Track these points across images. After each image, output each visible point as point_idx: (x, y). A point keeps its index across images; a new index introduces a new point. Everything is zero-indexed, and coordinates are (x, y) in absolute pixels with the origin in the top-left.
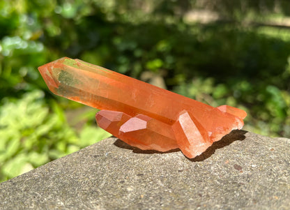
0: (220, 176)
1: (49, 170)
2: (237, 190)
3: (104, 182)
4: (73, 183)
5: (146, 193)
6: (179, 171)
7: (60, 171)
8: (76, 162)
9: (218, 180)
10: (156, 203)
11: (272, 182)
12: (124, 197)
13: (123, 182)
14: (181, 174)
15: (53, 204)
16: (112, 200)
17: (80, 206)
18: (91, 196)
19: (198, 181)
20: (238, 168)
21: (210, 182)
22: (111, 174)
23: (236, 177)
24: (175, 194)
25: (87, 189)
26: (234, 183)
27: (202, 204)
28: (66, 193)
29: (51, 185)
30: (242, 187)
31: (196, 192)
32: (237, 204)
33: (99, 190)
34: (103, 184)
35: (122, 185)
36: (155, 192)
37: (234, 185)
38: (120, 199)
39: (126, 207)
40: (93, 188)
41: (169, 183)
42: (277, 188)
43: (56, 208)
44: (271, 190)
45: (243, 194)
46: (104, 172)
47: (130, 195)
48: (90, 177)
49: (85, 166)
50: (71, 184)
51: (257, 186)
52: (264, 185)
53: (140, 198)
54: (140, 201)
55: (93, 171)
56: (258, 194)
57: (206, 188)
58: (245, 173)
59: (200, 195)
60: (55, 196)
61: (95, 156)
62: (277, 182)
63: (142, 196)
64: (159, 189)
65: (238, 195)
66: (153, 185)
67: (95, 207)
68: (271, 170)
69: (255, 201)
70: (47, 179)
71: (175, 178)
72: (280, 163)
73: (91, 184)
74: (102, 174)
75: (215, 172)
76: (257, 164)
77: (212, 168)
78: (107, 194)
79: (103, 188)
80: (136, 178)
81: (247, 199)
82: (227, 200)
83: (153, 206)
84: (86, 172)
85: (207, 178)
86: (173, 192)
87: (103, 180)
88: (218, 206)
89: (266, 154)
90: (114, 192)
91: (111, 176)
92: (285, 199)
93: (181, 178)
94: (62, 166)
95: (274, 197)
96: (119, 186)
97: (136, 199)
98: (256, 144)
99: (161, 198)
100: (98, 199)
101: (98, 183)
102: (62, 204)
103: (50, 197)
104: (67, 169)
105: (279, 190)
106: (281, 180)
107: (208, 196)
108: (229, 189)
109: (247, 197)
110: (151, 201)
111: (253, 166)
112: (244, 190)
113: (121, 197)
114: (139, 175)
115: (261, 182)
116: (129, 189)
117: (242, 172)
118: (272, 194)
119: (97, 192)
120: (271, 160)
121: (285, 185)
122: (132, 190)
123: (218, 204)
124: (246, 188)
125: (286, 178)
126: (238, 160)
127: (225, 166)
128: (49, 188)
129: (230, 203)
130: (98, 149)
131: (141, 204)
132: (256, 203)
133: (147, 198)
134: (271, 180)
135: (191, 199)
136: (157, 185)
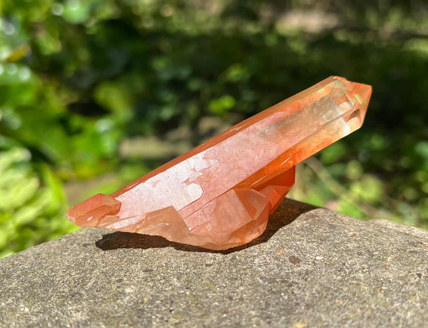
0: (265, 271)
1: (13, 264)
2: (286, 292)
3: (93, 281)
4: (47, 282)
5: (152, 296)
6: (207, 265)
7: (29, 266)
8: (54, 253)
9: (261, 278)
10: (164, 308)
11: (340, 281)
12: (119, 301)
13: (120, 281)
14: (209, 269)
15: (14, 311)
16: (101, 306)
17: (53, 313)
18: (71, 299)
19: (232, 279)
20: (295, 260)
21: (248, 280)
22: (104, 270)
23: (288, 274)
24: (195, 296)
25: (66, 290)
26: (283, 281)
27: (230, 309)
28: (34, 295)
29: (14, 285)
30: (294, 287)
31: (226, 294)
32: (281, 310)
33: (83, 292)
34: (90, 284)
35: (118, 284)
36: (165, 293)
37: (283, 285)
38: (112, 303)
39: (119, 315)
40: (75, 290)
41: (189, 281)
42: (345, 289)
43: (17, 315)
44: (336, 291)
45: (293, 297)
46: (94, 267)
47: (127, 298)
48: (73, 274)
49: (68, 258)
50: (44, 284)
51: (316, 287)
52: (328, 285)
53: (142, 303)
54: (141, 307)
55: (79, 265)
56: (316, 297)
57: (242, 288)
58: (303, 267)
59: (231, 298)
60: (17, 300)
61: (85, 245)
62: (347, 281)
63: (146, 300)
64: (173, 290)
65: (286, 298)
66: (164, 284)
67: (74, 315)
68: (344, 264)
69: (308, 306)
70: (8, 277)
71: (199, 276)
72: (360, 254)
73: (72, 284)
74: (92, 270)
75: (260, 266)
76: (324, 255)
77: (257, 261)
78: (95, 297)
79: (90, 289)
80: (142, 274)
81: (297, 304)
82: (268, 305)
83: (158, 312)
84: (68, 267)
85: (246, 274)
86: (191, 294)
87: (91, 278)
88: (253, 313)
89: (343, 242)
90: (105, 294)
91: (105, 273)
92: (352, 304)
93: (207, 275)
94: (32, 259)
95: (337, 301)
96: (114, 287)
97: (137, 303)
98: (332, 227)
99: (172, 302)
100: (81, 304)
101: (83, 282)
102: (27, 310)
103: (10, 301)
104: (40, 263)
105: (348, 291)
106: (354, 278)
107: (242, 299)
108: (274, 290)
109: (299, 301)
110: (158, 306)
111: (318, 258)
112: (295, 292)
113: (114, 301)
114: (146, 271)
115: (324, 281)
116: (128, 290)
117: (300, 266)
118: (336, 296)
119: (81, 295)
120: (348, 250)
121: (358, 284)
122: (132, 291)
123: (253, 310)
124: (300, 288)
125: (362, 275)
126: (298, 249)
127: (276, 259)
128: (10, 289)
129: (271, 309)
130: (91, 234)
131: (142, 310)
132: (309, 309)
133: (151, 302)
134: (340, 278)
135: (217, 303)
136: (171, 285)
